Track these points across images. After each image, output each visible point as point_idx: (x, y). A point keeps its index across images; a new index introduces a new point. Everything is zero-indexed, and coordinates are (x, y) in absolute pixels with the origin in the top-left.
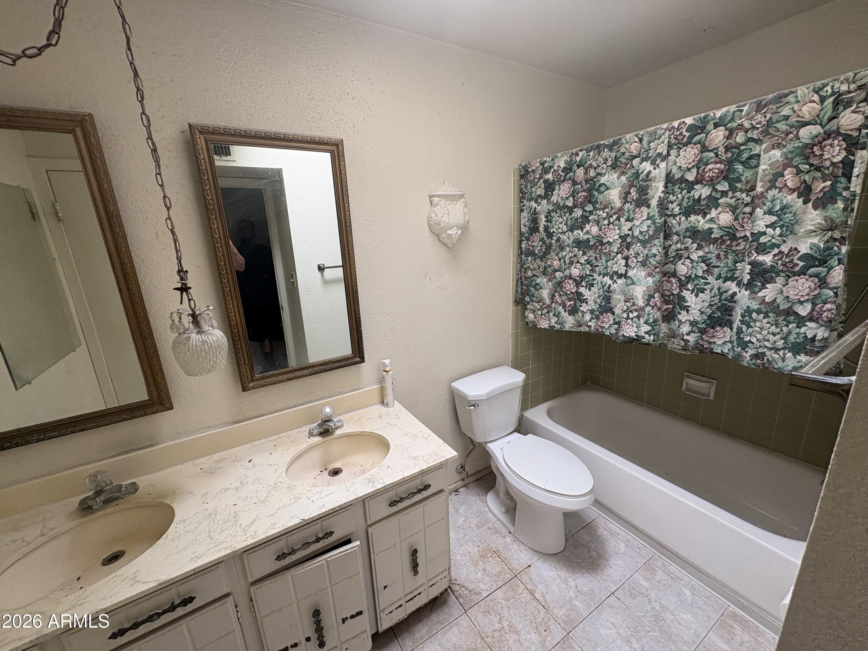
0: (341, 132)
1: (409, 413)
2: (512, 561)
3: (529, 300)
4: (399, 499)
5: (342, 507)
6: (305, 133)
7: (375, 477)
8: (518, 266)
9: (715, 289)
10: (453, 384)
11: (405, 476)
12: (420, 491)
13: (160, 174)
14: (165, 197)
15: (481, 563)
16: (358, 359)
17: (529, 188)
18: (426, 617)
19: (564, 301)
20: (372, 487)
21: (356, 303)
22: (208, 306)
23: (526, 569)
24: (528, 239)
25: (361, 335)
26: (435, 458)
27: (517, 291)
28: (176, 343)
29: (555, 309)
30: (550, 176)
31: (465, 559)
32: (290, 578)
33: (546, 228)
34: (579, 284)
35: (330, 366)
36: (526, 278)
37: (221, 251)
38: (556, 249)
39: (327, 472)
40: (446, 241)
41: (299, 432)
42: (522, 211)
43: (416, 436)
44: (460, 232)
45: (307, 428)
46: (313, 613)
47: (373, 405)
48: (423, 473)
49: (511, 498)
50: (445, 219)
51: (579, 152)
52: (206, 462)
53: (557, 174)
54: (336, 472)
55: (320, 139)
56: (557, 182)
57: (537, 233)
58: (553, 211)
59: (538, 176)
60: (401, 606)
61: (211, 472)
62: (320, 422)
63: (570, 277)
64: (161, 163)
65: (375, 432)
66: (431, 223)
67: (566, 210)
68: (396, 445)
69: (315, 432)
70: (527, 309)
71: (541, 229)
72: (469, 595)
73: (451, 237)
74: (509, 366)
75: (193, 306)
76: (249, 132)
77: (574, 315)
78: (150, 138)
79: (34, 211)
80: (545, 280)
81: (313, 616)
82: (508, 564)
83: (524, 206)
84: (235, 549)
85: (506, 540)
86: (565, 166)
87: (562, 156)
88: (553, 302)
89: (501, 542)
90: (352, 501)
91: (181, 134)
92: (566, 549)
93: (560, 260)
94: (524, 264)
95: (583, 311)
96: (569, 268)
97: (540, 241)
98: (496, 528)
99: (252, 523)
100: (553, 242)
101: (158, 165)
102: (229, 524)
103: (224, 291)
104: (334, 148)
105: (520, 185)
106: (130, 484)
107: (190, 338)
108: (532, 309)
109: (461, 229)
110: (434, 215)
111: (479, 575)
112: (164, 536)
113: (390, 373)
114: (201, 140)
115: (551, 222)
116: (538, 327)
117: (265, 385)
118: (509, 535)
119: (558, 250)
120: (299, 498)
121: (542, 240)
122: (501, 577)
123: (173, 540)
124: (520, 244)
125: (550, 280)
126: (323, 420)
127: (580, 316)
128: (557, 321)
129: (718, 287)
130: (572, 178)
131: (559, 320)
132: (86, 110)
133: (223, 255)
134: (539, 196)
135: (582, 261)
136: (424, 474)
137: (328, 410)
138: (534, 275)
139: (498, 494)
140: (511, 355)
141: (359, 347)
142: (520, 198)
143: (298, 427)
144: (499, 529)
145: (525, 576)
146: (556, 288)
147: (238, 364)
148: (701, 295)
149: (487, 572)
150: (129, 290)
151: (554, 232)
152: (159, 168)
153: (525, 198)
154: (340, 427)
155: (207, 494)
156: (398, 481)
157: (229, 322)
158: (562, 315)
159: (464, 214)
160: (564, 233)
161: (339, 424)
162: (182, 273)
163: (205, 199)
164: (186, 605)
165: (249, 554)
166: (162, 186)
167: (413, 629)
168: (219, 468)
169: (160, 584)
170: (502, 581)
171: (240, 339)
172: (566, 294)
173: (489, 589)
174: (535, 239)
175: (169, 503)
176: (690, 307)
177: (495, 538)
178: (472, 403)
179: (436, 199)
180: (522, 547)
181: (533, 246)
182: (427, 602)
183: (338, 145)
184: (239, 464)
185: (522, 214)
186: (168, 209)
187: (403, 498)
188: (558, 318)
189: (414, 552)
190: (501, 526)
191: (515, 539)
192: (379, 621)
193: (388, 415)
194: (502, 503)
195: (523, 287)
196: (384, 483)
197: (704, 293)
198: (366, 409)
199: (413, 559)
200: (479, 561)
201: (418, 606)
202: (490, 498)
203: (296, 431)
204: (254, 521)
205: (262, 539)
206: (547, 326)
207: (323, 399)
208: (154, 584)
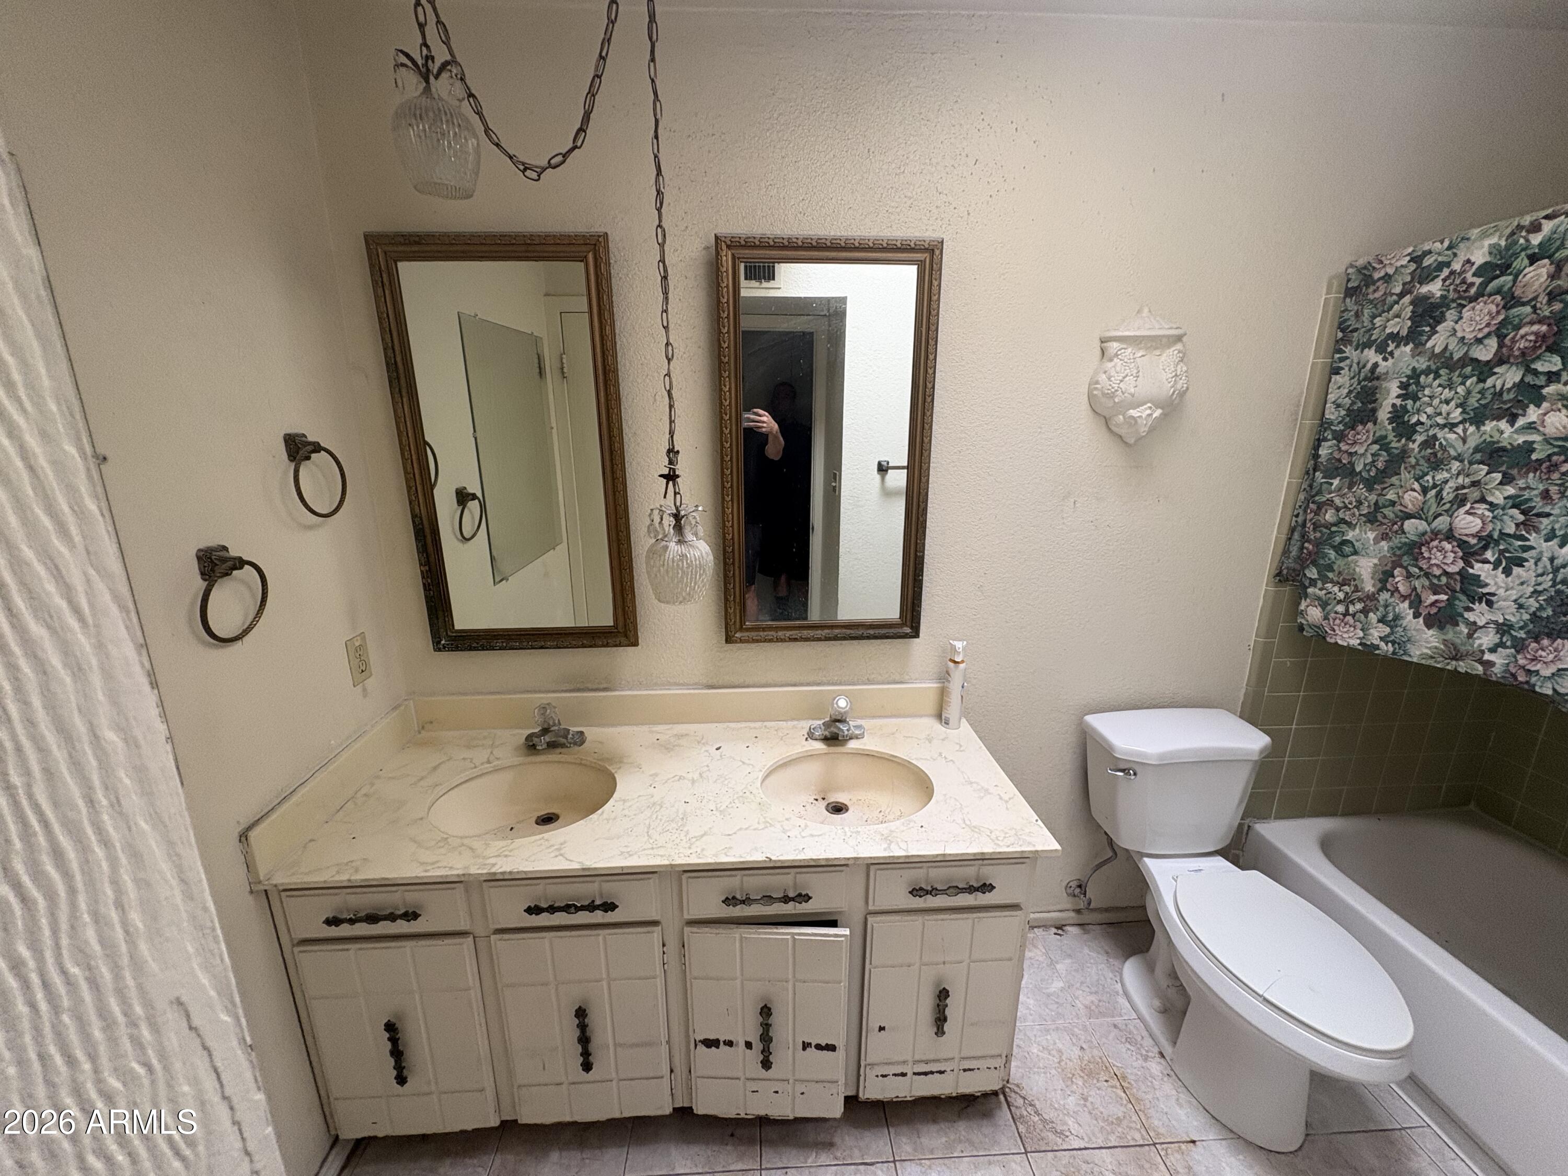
0: (944, 226)
1: (984, 748)
2: (1152, 1112)
3: (1315, 576)
4: (929, 888)
5: (830, 863)
6: (881, 234)
7: (894, 834)
8: (1302, 496)
9: (1545, 559)
10: (1090, 719)
11: (948, 852)
12: (971, 890)
13: (666, 311)
14: (667, 344)
15: (1080, 1083)
16: (908, 630)
17: (1366, 318)
18: (946, 1120)
19: (1419, 590)
20: (885, 850)
21: (920, 531)
22: (697, 506)
23: (1183, 1142)
24: (1340, 437)
25: (921, 588)
26: (1012, 840)
27: (1286, 552)
28: (651, 552)
29: (1386, 606)
30: (1435, 288)
31: (1048, 1059)
32: (737, 936)
33: (1398, 415)
34: (1473, 554)
35: (860, 632)
36: (1316, 527)
37: (728, 426)
38: (1417, 464)
39: (825, 803)
40: (1122, 432)
41: (794, 727)
42: (1336, 371)
43: (987, 791)
44: (1158, 413)
45: (806, 725)
46: (762, 1009)
47: (921, 716)
48: (982, 859)
49: (1181, 989)
50: (1129, 386)
51: (1543, 221)
52: (665, 731)
53: (1458, 281)
54: (838, 809)
55: (904, 243)
56: (1453, 301)
57: (1370, 425)
58: (1426, 372)
59: (1398, 290)
60: (904, 1075)
61: (667, 748)
62: (827, 719)
63: (1449, 535)
64: (670, 295)
65: (914, 762)
66: (1095, 392)
67: (1469, 368)
68: (945, 795)
69: (817, 734)
70: (1306, 596)
71: (1384, 414)
72: (1041, 1126)
73: (1136, 422)
74: (1235, 714)
75: (678, 504)
76: (795, 240)
77: (1441, 628)
78: (662, 260)
79: (542, 366)
80: (1371, 535)
81: (761, 1013)
82: (1140, 1113)
83: (1342, 360)
84: (674, 863)
85: (1148, 1064)
86: (1488, 259)
87: (1484, 235)
88: (1383, 588)
89: (1135, 1064)
90: (848, 859)
91: (704, 252)
92: (1300, 1153)
93: (1425, 490)
94: (1319, 492)
95: (1475, 623)
96: (1450, 513)
97: (1375, 442)
98: (1130, 1033)
99: (702, 836)
100: (1411, 445)
101: (666, 299)
102: (674, 825)
103: (723, 487)
104: (927, 255)
105: (1343, 312)
106: (578, 732)
107: (667, 547)
108: (1319, 599)
109: (1162, 408)
110: (1104, 376)
111: (1071, 1101)
112: (600, 811)
113: (962, 666)
114: (727, 258)
115: (1415, 398)
116: (1328, 639)
117: (757, 641)
118: (1159, 1060)
119: (1425, 466)
120: (771, 825)
121: (1380, 441)
122: (1120, 1130)
123: (608, 820)
124: (1317, 446)
125: (1385, 537)
126: (834, 717)
127: (1461, 632)
128: (1386, 636)
129: (1550, 555)
130: (1506, 289)
131: (1392, 633)
132: (601, 230)
133: (731, 432)
134: (1394, 337)
135: (1498, 497)
136: (986, 862)
137: (842, 703)
138: (1343, 521)
139: (1150, 968)
140: (1243, 691)
141: (913, 610)
142: (1337, 341)
143: (793, 719)
144: (1139, 1039)
145: (1178, 1156)
146: (1401, 556)
147: (726, 600)
148: (1516, 570)
149: (1088, 1104)
150: (613, 472)
151: (1420, 423)
152: (667, 303)
153: (1350, 342)
154: (857, 737)
155: (656, 775)
156: (933, 856)
157: (724, 534)
158: (1405, 623)
159: (1176, 375)
160: (1452, 426)
161: (857, 732)
162: (672, 452)
163: (720, 346)
164: (606, 911)
165: (690, 877)
166: (666, 328)
167: (919, 1126)
168: (679, 745)
169: (584, 869)
170: (1120, 1138)
171: (733, 564)
172: (1427, 575)
173: (1086, 1139)
174: (1362, 437)
175: (613, 771)
176: (1494, 595)
177: (1124, 1050)
178: (1122, 766)
179: (1115, 345)
180: (1184, 1097)
181: (1351, 454)
182: (954, 1095)
183: (933, 250)
184: (704, 749)
185: (1334, 378)
186: (669, 360)
187: (936, 889)
188: (1391, 627)
189: (943, 994)
190: (1145, 1033)
191: (1172, 1073)
192: (862, 1078)
193: (943, 740)
194: (1158, 992)
195: (1306, 545)
196: (907, 850)
197: (1523, 566)
198: (908, 720)
199: (938, 1005)
200: (1077, 1076)
201: (936, 1092)
202: (1131, 970)
203: (790, 724)
204: (705, 834)
205: (710, 864)
206: (1355, 642)
207: (840, 684)
208: (577, 866)
